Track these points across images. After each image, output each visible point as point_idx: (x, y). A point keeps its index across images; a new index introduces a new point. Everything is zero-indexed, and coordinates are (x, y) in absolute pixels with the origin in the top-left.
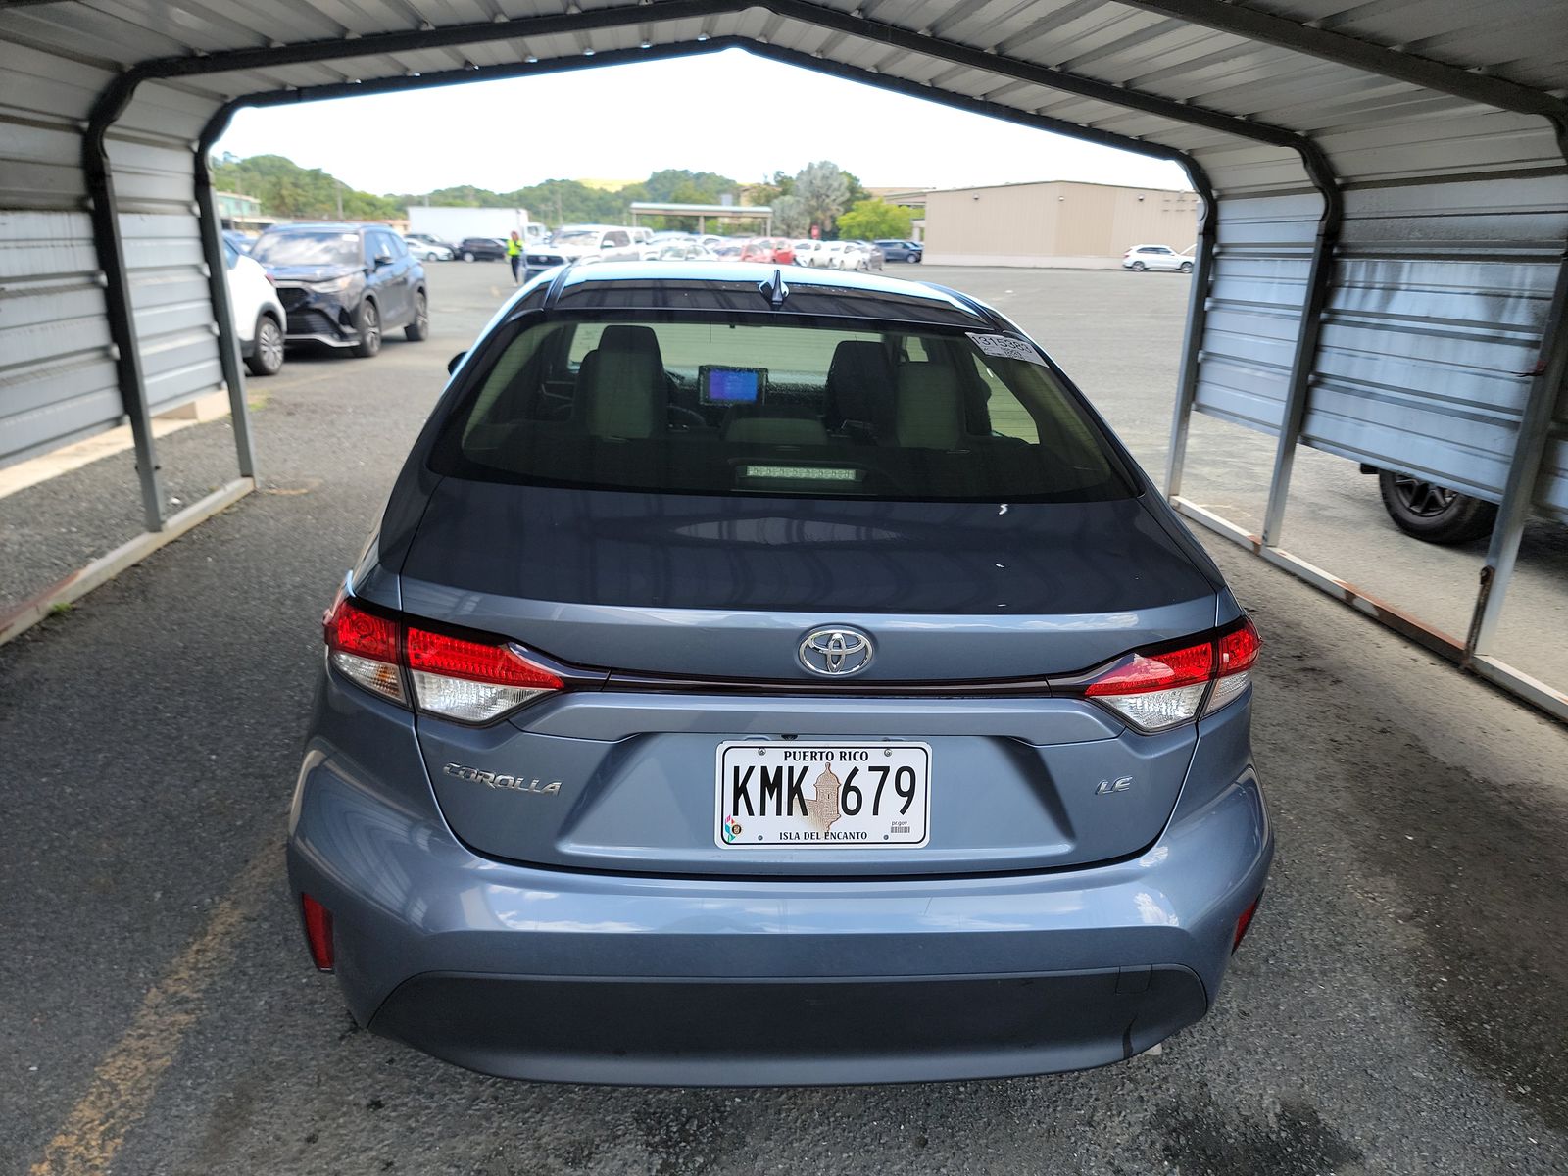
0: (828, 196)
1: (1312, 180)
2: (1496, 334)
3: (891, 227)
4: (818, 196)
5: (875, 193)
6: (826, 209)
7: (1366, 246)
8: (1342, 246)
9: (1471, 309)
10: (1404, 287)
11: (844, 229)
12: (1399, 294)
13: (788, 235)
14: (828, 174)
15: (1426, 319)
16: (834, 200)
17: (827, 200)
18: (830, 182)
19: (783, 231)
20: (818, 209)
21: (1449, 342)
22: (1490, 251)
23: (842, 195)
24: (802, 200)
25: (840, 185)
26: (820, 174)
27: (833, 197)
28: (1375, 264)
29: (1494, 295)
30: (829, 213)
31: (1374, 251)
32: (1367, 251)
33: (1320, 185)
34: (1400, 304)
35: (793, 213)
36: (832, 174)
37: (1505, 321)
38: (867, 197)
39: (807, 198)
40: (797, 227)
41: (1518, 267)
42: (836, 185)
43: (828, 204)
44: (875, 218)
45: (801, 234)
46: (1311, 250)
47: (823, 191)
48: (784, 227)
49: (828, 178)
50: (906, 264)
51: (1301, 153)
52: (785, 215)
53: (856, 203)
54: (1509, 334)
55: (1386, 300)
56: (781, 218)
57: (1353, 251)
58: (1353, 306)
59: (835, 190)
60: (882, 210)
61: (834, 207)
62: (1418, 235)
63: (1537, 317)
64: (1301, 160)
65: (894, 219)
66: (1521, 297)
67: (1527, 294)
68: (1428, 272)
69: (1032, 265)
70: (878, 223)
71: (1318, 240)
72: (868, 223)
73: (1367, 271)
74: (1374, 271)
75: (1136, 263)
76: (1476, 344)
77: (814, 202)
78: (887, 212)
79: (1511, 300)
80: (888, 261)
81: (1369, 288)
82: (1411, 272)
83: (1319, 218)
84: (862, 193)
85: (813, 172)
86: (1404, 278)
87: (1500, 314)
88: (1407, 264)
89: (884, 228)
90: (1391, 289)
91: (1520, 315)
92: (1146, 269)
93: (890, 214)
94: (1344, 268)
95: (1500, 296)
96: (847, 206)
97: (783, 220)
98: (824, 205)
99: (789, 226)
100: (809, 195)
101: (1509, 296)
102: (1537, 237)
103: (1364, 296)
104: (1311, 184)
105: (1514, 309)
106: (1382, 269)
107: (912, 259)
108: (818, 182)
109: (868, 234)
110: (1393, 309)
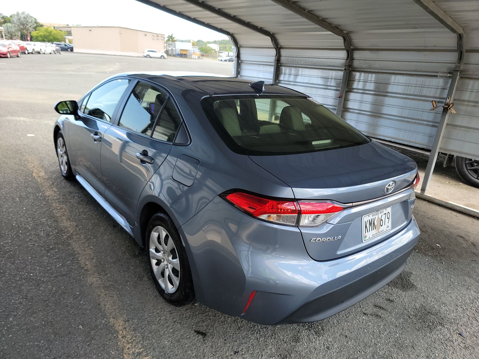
0: (27, 25)
1: (273, 45)
2: (326, 87)
3: (54, 37)
4: (23, 25)
5: (44, 24)
6: (27, 30)
7: (288, 64)
8: (281, 63)
9: (320, 81)
10: (300, 75)
11: (35, 37)
12: (299, 77)
13: (12, 38)
14: (26, 16)
15: (308, 83)
16: (30, 26)
17: (27, 26)
18: (27, 19)
19: (9, 37)
20: (24, 29)
21: (314, 89)
22: (322, 67)
23: (33, 25)
24: (16, 26)
25: (32, 21)
26: (22, 16)
27: (30, 25)
28: (291, 69)
29: (325, 78)
30: (29, 31)
31: (290, 65)
32: (288, 65)
33: (275, 47)
34: (299, 79)
35: (13, 30)
36: (27, 16)
37: (329, 84)
38: (42, 26)
39: (19, 25)
40: (15, 36)
41: (331, 71)
42: (30, 21)
43: (28, 28)
44: (47, 34)
45: (17, 38)
46: (274, 64)
47: (25, 23)
48: (9, 35)
49: (26, 18)
50: (67, 52)
51: (271, 38)
52: (9, 31)
53: (38, 28)
54: (329, 87)
55: (296, 78)
56: (7, 32)
57: (284, 65)
58: (286, 79)
59: (30, 23)
60: (49, 31)
61: (31, 29)
62: (303, 62)
63: (337, 84)
64: (271, 40)
65: (54, 35)
66: (332, 79)
67: (333, 78)
68: (307, 72)
69: (114, 54)
70: (48, 35)
71: (275, 62)
72: (44, 35)
73: (289, 71)
74: (291, 71)
75: (147, 55)
76: (322, 90)
77: (22, 27)
78: (51, 32)
79: (330, 80)
80: (62, 50)
81: (290, 75)
82: (302, 71)
83: (275, 55)
84: (39, 24)
85: (20, 15)
86: (300, 73)
87: (327, 83)
88: (300, 69)
89: (51, 38)
90: (296, 75)
91: (333, 83)
92: (151, 57)
93: (53, 32)
94: (282, 69)
95: (326, 78)
96: (35, 28)
97: (8, 33)
98: (26, 28)
99: (11, 35)
100: (19, 24)
101: (329, 78)
102: (335, 65)
103: (289, 77)
104: (273, 46)
105: (331, 81)
106: (293, 70)
107: (69, 50)
108: (22, 19)
109: (45, 39)
110: (297, 81)
